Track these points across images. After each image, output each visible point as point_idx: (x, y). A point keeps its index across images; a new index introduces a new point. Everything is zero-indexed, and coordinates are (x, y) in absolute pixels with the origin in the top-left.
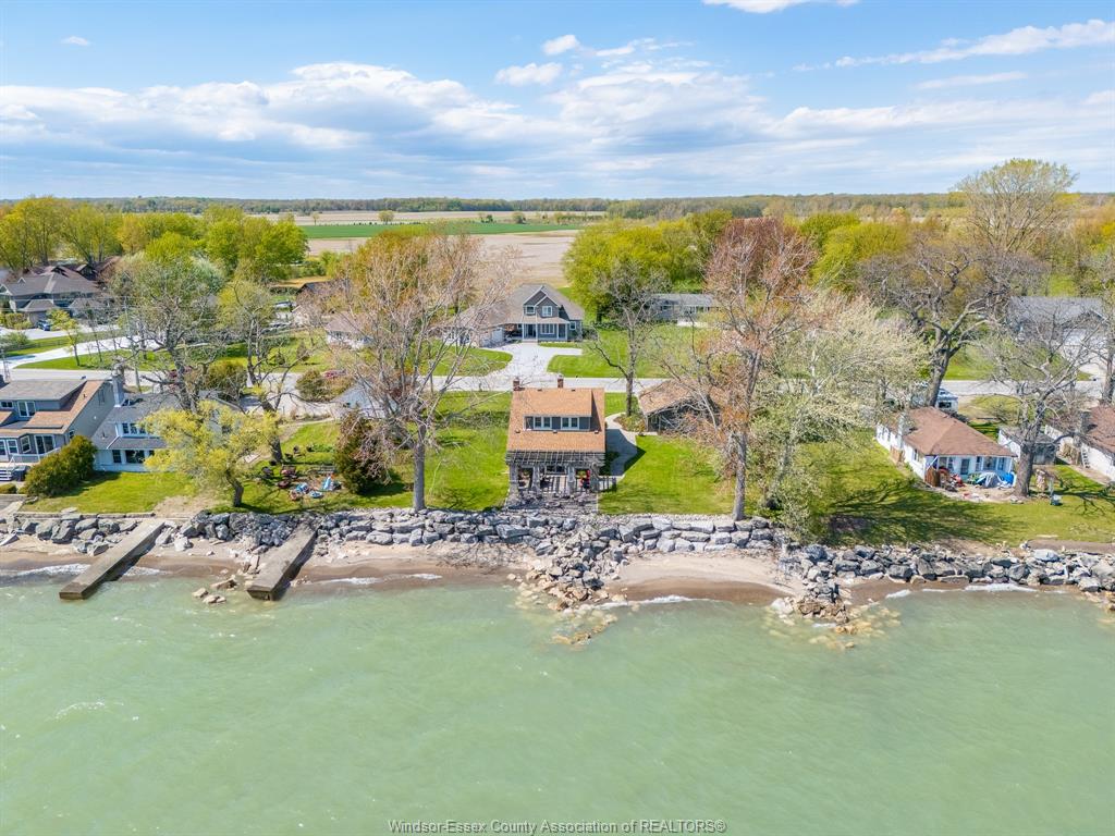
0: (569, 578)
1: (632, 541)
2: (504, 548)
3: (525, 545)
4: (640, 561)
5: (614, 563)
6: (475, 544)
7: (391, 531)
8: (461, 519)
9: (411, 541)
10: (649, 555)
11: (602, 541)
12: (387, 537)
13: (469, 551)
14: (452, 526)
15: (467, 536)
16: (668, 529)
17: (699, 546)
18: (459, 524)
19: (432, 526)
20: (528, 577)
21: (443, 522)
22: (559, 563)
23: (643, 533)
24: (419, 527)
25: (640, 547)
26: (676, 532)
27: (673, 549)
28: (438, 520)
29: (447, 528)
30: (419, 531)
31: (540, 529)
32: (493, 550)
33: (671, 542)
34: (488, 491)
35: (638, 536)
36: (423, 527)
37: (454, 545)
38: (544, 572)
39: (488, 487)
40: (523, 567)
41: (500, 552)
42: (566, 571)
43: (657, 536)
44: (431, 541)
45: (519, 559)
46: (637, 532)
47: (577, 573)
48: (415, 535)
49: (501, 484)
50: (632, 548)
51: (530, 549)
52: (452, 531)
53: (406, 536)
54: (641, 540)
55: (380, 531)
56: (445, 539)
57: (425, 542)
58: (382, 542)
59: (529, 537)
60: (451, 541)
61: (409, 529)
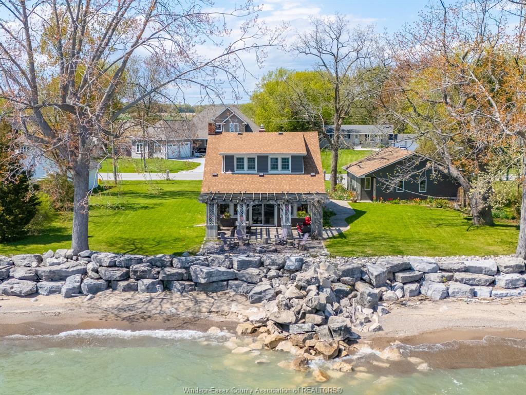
0: (307, 327)
1: (385, 285)
2: (202, 296)
3: (232, 293)
4: (403, 310)
5: (368, 311)
6: (159, 293)
7: (37, 278)
8: (140, 261)
9: (64, 290)
10: (415, 301)
11: (345, 283)
12: (29, 285)
13: (150, 300)
14: (125, 270)
15: (147, 281)
16: (434, 271)
17: (483, 291)
18: (135, 267)
19: (97, 272)
20: (239, 330)
21: (113, 265)
22: (288, 307)
23: (400, 275)
24: (78, 272)
25: (399, 293)
26: (447, 274)
27: (446, 295)
28: (106, 262)
29: (118, 273)
30: (78, 277)
31: (253, 271)
32: (185, 300)
33: (442, 287)
34: (176, 240)
35: (394, 280)
36: (84, 273)
37: (128, 295)
38: (264, 323)
39: (177, 236)
40: (231, 318)
41: (197, 302)
42: (301, 316)
43: (420, 280)
44: (94, 290)
45: (225, 308)
46: (392, 273)
47: (318, 318)
48: (72, 282)
49: (195, 234)
50: (388, 294)
51: (239, 297)
52: (126, 277)
53: (59, 284)
54: (398, 284)
55: (20, 279)
56: (114, 289)
57: (85, 292)
58: (21, 292)
59: (236, 282)
60: (124, 290)
61: (63, 274)
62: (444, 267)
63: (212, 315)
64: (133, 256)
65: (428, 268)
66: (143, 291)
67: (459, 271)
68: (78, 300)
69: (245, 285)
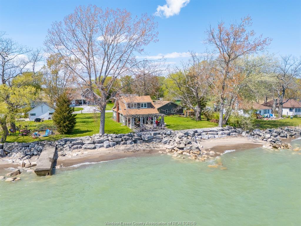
0: (188, 148)
3: (155, 142)
6: (134, 144)
7: (94, 143)
8: (124, 135)
9: (105, 146)
10: (202, 140)
11: (185, 137)
12: (92, 146)
14: (121, 138)
15: (129, 141)
17: (216, 136)
18: (123, 137)
19: (112, 139)
20: (167, 151)
21: (116, 137)
23: (196, 134)
24: (106, 140)
25: (198, 138)
26: (206, 133)
27: (209, 138)
28: (114, 137)
29: (119, 139)
30: (107, 142)
31: (158, 136)
33: (207, 136)
36: (108, 140)
37: (125, 146)
38: (173, 148)
40: (162, 148)
41: (148, 145)
43: (201, 135)
44: (114, 145)
45: (157, 146)
51: (158, 143)
52: (122, 140)
53: (102, 144)
54: (196, 136)
55: (88, 144)
56: (119, 144)
57: (111, 146)
58: (91, 148)
59: (155, 139)
60: (123, 144)
61: (102, 141)
62: (205, 131)
63: (155, 148)
64: (122, 134)
65: (202, 131)
66: (129, 144)
67: (209, 131)
68: (110, 148)
69: (158, 140)
